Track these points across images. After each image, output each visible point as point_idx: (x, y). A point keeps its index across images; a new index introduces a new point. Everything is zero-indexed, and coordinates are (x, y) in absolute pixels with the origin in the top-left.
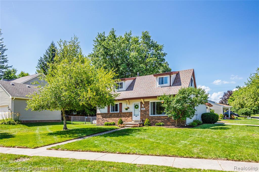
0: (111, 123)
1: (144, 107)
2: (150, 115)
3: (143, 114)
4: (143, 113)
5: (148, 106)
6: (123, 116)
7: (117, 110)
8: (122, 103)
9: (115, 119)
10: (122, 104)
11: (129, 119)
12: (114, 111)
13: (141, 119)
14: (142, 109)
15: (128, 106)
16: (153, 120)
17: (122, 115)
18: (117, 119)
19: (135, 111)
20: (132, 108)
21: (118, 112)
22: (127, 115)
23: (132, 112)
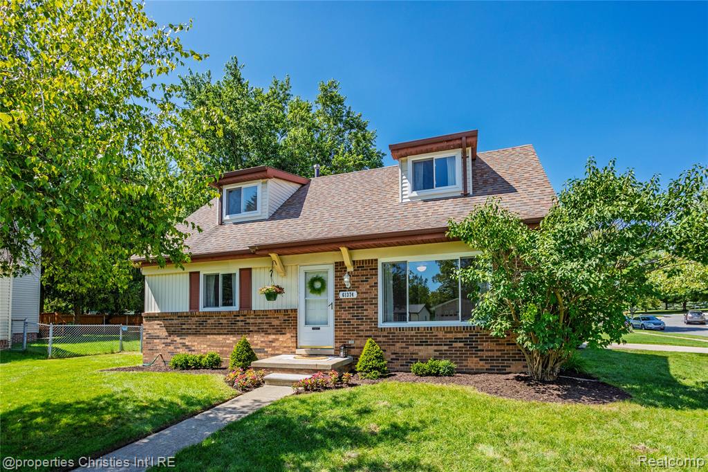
0: (201, 358)
1: (353, 287)
2: (381, 325)
3: (350, 316)
4: (345, 315)
5: (372, 282)
6: (256, 328)
7: (228, 301)
8: (250, 269)
9: (220, 338)
10: (253, 271)
11: (281, 338)
12: (217, 305)
13: (337, 339)
14: (341, 296)
15: (279, 280)
16: (398, 345)
17: (252, 321)
18: (231, 339)
19: (311, 306)
20: (299, 292)
21: (236, 308)
22: (275, 322)
23: (295, 310)
